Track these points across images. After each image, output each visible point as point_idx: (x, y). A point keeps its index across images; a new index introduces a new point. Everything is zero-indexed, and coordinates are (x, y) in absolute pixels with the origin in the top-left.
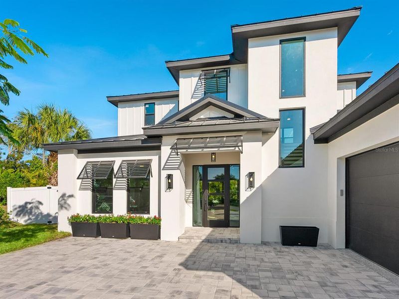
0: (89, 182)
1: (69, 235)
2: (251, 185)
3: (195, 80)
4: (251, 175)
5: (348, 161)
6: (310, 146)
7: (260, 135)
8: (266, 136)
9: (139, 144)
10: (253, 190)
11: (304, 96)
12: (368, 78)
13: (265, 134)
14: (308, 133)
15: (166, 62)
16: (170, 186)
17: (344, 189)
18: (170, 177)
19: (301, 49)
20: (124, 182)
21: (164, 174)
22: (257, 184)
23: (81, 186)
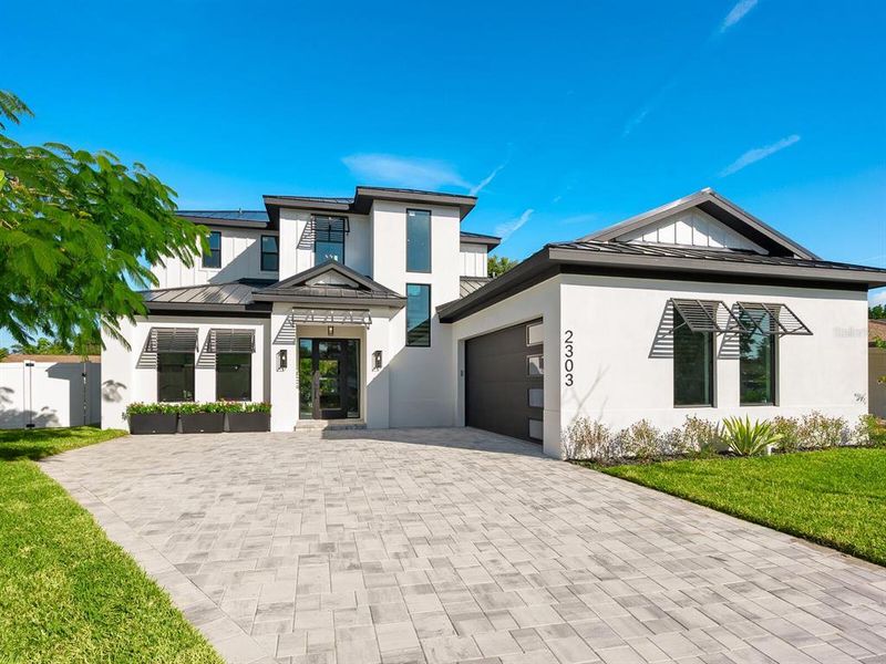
0: (154, 356)
1: (123, 434)
2: (378, 364)
3: (302, 224)
4: (378, 354)
5: (468, 344)
6: (435, 326)
7: (387, 311)
8: (393, 311)
9: (243, 309)
10: (380, 370)
11: (430, 272)
12: (497, 245)
13: (395, 307)
14: (433, 312)
15: (264, 196)
16: (283, 364)
17: (464, 369)
18: (283, 353)
19: (427, 222)
20: (212, 359)
21: (275, 349)
22: (384, 364)
23: (139, 362)
